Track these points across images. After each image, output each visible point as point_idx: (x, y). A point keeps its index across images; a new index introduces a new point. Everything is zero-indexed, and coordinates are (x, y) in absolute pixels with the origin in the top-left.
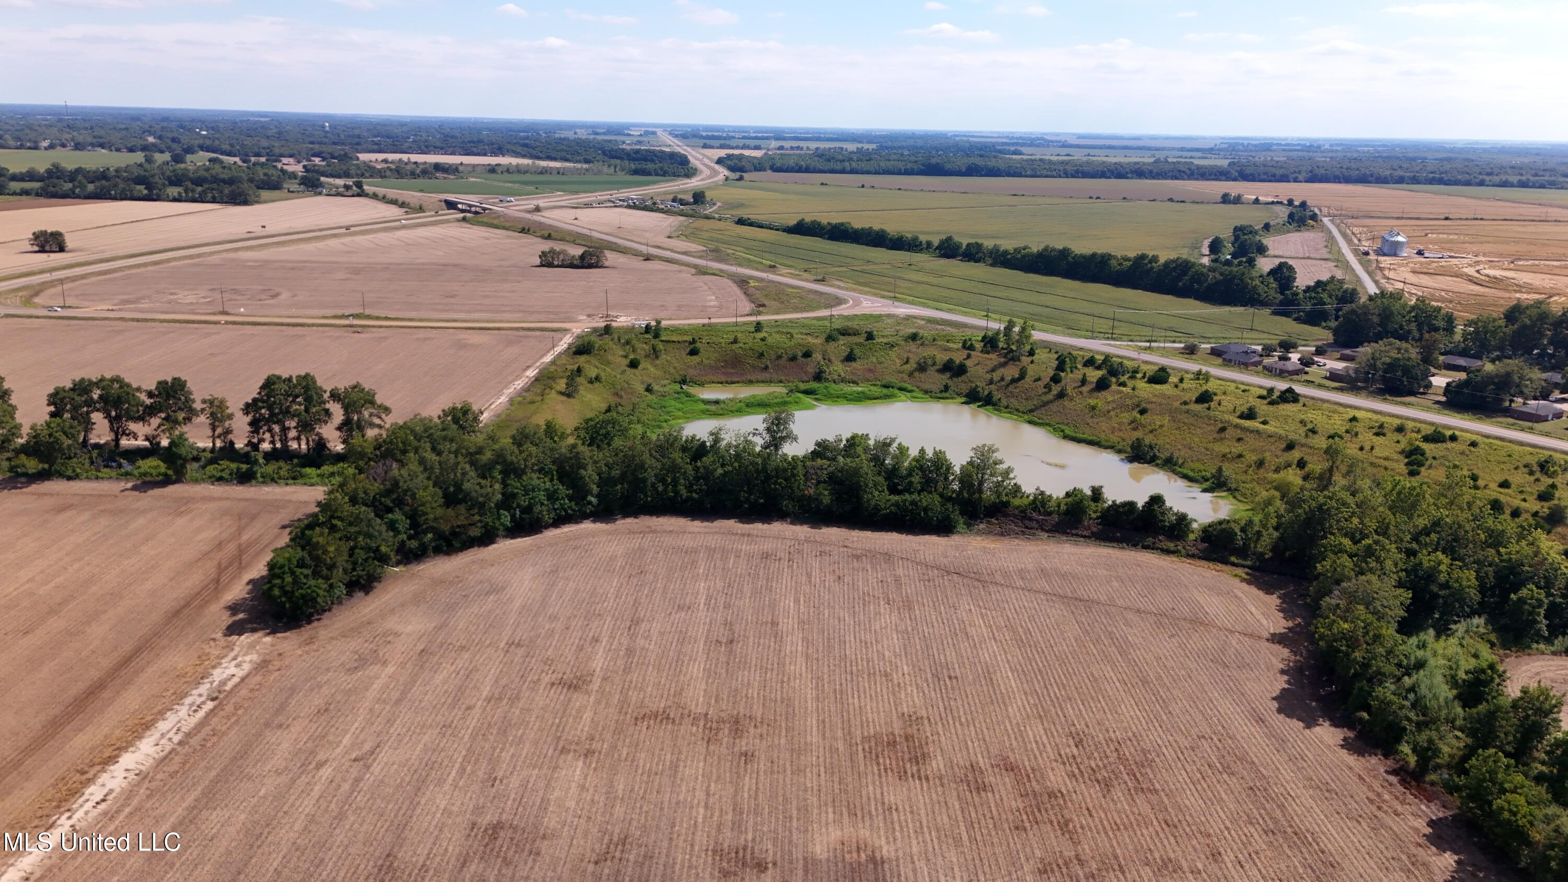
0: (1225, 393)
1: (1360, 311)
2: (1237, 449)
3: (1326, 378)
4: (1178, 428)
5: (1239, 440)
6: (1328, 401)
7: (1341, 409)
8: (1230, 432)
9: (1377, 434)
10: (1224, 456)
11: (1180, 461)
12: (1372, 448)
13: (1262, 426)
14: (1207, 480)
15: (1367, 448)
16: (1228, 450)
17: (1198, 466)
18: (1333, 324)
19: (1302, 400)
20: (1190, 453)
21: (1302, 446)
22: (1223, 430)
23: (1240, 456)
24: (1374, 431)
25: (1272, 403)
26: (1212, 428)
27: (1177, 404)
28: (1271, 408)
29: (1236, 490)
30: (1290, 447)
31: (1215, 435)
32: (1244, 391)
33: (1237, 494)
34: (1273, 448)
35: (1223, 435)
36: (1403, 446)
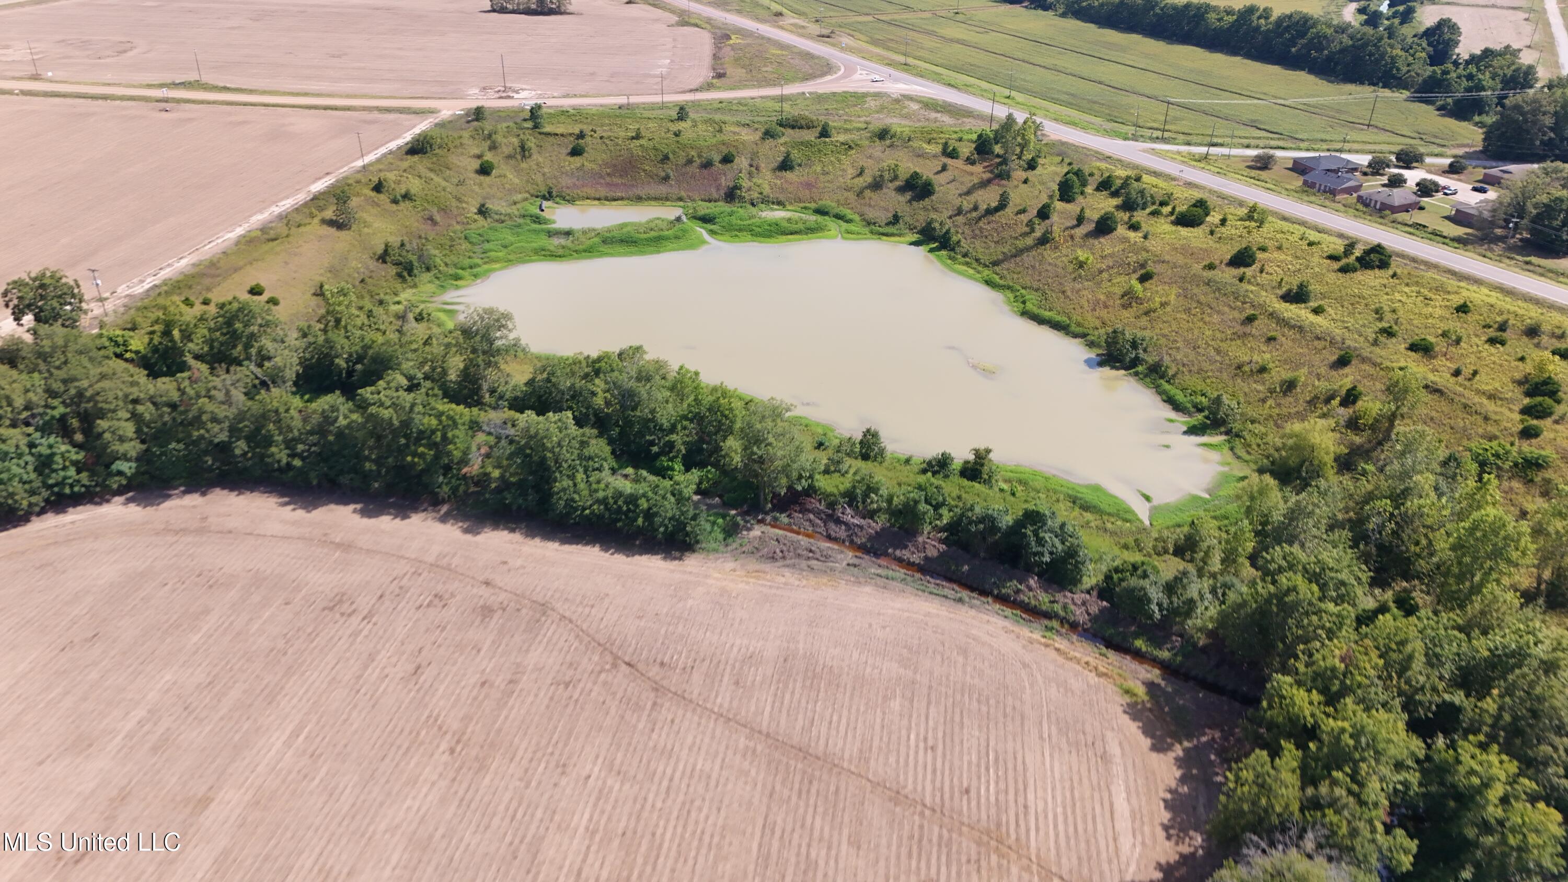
0: (1280, 248)
1: (1527, 108)
2: (1264, 356)
3: (1448, 218)
4: (1188, 311)
5: (1271, 339)
6: (1435, 266)
7: (1452, 283)
8: (1262, 326)
9: (1492, 341)
10: (1239, 367)
11: (1171, 372)
12: (1475, 373)
13: (1312, 317)
14: (1200, 410)
15: (1467, 371)
16: (1248, 357)
17: (1194, 382)
18: (1490, 119)
19: (1395, 262)
20: (1192, 356)
21: (1364, 360)
22: (1250, 319)
23: (1263, 370)
24: (1491, 333)
25: (1344, 270)
26: (1236, 314)
27: (1197, 268)
28: (1342, 278)
29: (1237, 436)
30: (1342, 362)
31: (1239, 328)
32: (1311, 244)
33: (1237, 443)
34: (1316, 360)
35: (1248, 329)
36: (1528, 368)
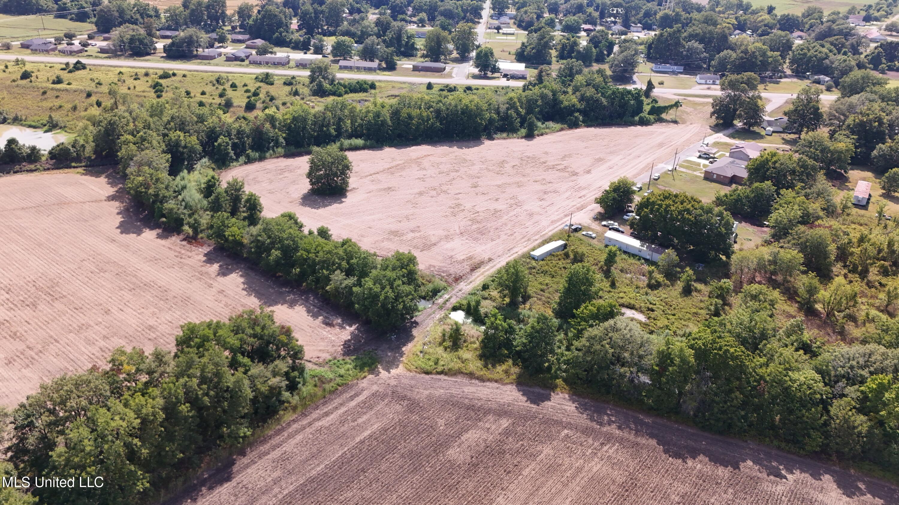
0: (39, 71)
1: (106, 10)
2: (57, 103)
3: (98, 52)
4: (15, 98)
5: (57, 97)
6: (103, 65)
7: (112, 69)
8: (49, 93)
9: (135, 79)
10: (51, 109)
11: (24, 118)
12: (135, 87)
13: (68, 86)
14: (45, 125)
15: (132, 88)
16: (52, 105)
17: (36, 118)
18: (94, 20)
19: (88, 67)
20: (28, 111)
21: (96, 93)
22: (44, 93)
23: (60, 107)
24: (134, 77)
25: (70, 72)
26: (37, 93)
27: (8, 82)
28: (71, 75)
29: (65, 127)
30: (89, 95)
31: (41, 97)
32: (50, 67)
33: (66, 129)
34: (79, 98)
35: (45, 96)
36: (150, 83)
